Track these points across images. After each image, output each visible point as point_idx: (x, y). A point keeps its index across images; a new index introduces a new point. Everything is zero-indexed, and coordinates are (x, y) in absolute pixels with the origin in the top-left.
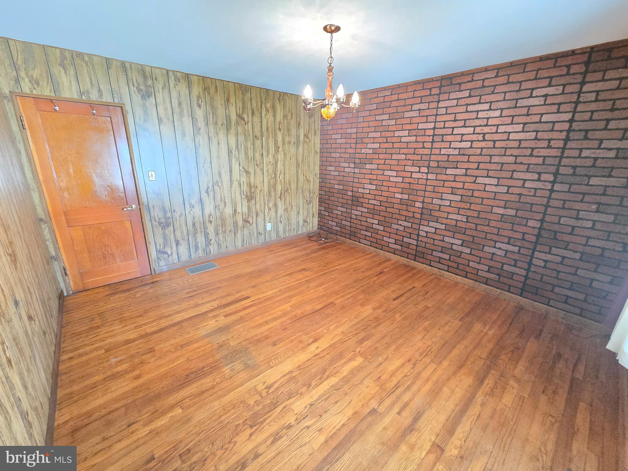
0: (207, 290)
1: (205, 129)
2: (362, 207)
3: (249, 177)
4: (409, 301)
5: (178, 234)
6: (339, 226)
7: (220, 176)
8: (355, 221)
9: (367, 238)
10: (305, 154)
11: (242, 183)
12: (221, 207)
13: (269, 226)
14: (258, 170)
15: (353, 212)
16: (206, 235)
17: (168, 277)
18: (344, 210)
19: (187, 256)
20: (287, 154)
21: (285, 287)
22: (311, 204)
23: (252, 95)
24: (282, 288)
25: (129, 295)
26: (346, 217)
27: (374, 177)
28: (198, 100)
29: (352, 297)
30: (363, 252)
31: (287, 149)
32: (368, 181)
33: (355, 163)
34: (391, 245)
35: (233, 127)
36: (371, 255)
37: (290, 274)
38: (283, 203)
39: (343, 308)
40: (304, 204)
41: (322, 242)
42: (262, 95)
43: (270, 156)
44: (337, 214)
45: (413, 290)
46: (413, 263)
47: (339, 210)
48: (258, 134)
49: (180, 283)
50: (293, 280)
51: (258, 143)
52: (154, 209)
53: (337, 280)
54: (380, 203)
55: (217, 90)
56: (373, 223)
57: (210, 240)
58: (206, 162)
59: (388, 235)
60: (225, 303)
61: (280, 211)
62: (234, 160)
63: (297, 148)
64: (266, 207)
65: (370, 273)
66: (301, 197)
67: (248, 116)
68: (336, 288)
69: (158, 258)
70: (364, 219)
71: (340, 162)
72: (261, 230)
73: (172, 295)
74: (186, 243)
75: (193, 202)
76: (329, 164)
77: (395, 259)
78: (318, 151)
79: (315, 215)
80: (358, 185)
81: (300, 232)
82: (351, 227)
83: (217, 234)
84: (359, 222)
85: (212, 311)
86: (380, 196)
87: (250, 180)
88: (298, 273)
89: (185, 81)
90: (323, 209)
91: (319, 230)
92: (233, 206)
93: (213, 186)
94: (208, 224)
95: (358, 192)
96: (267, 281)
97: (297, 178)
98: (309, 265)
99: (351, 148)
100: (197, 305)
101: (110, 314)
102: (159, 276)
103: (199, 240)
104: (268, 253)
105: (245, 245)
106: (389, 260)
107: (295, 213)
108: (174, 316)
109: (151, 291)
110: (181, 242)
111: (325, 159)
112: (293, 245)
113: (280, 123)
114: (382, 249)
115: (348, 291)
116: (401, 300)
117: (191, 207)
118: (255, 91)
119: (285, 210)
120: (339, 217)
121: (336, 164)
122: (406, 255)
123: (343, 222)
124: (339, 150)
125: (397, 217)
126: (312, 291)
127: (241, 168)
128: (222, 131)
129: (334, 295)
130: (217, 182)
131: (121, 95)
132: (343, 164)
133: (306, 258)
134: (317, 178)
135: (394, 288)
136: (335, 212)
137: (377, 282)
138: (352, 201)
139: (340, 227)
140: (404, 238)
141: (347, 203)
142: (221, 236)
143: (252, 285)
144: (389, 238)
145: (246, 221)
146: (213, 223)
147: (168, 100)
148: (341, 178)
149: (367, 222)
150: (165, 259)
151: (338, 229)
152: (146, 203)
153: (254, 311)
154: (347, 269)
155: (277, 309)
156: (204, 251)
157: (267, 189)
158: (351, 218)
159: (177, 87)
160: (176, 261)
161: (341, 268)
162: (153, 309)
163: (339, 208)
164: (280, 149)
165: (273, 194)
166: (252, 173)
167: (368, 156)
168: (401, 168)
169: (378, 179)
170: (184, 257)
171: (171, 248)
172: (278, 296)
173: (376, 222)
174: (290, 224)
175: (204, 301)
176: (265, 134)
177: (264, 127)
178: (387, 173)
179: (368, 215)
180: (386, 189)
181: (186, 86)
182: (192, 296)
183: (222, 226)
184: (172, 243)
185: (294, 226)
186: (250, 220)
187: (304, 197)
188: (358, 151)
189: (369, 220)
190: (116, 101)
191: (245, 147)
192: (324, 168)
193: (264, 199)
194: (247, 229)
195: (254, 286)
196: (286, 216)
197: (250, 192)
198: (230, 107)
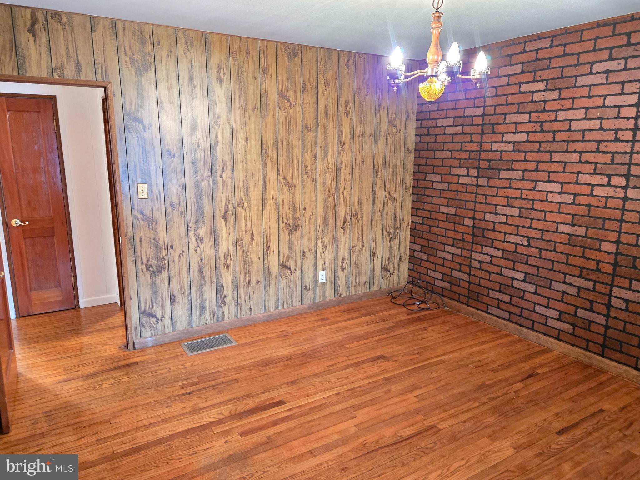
0: (214, 383)
1: (228, 116)
2: (492, 247)
3: (293, 194)
4: (590, 438)
5: (175, 285)
6: (448, 280)
7: (247, 191)
8: (478, 273)
9: (502, 305)
10: (388, 154)
11: (280, 203)
12: (246, 241)
13: (322, 277)
14: (308, 181)
15: (475, 256)
16: (219, 289)
17: (154, 356)
18: (458, 251)
19: (187, 322)
20: (358, 154)
21: (346, 388)
22: (397, 240)
23: (304, 61)
24: (342, 389)
25: (92, 383)
26: (460, 264)
27: (517, 194)
28: (219, 72)
29: (472, 418)
30: (495, 332)
31: (358, 146)
32: (504, 201)
33: (478, 168)
34: (550, 322)
35: (271, 113)
36: (511, 338)
37: (357, 365)
38: (348, 236)
39: (454, 439)
40: (385, 239)
41: (415, 307)
42: (320, 59)
43: (329, 158)
44: (444, 259)
45: (600, 417)
46: (598, 361)
47: (448, 252)
48: (310, 123)
49: (172, 369)
50: (360, 376)
51: (310, 136)
52: (141, 244)
53: (443, 383)
54: (528, 241)
55: (248, 55)
56: (513, 279)
57: (225, 297)
58: (225, 169)
59: (544, 301)
60: (242, 410)
61: (343, 251)
62: (269, 165)
63: (375, 143)
64: (319, 242)
65: (508, 373)
66: (379, 227)
67: (295, 94)
68: (441, 397)
69: (141, 324)
70: (496, 270)
71: (451, 166)
72: (309, 282)
73: (159, 389)
74: (186, 300)
75: (202, 232)
76: (430, 169)
77: (560, 350)
78: (412, 147)
79: (403, 258)
80: (484, 208)
81: (375, 288)
82: (470, 283)
83: (236, 287)
84: (486, 275)
85: (219, 422)
86: (528, 228)
87: (294, 198)
88: (372, 363)
89: (201, 44)
90: (418, 248)
91: (411, 286)
92: (265, 241)
93: (234, 208)
94: (223, 271)
95: (484, 220)
96: (316, 375)
97: (374, 195)
98: (391, 350)
99: (472, 141)
100: (196, 411)
101: (62, 414)
102: (140, 354)
103: (207, 296)
104: (319, 323)
105: (281, 307)
106: (548, 351)
107: (368, 255)
108: (159, 427)
109: (126, 379)
110: (179, 298)
111: (423, 162)
112: (362, 312)
113: (347, 103)
114: (532, 329)
115: (465, 407)
116: (574, 435)
117: (198, 241)
118: (308, 53)
119: (351, 249)
120: (447, 264)
121: (445, 170)
122: (584, 344)
123: (456, 274)
124: (450, 146)
125: (564, 268)
126: (395, 400)
127: (281, 178)
128: (253, 120)
129: (437, 411)
130: (242, 201)
131: (107, 69)
132: (455, 171)
133: (385, 336)
134: (408, 194)
135: (559, 410)
136: (440, 254)
137: (522, 394)
138: (473, 235)
139: (450, 283)
140: (579, 310)
141: (463, 240)
142: (242, 291)
143: (290, 379)
144: (546, 307)
145: (284, 266)
146: (231, 268)
147: (173, 74)
148: (452, 195)
149: (501, 275)
150: (151, 326)
151: (446, 285)
152: (130, 234)
153: (291, 430)
154: (462, 363)
155: (331, 430)
156: (214, 315)
157: (322, 213)
158: (470, 266)
159: (188, 53)
160: (168, 330)
161: (451, 359)
162: (127, 411)
163: (448, 248)
164: (346, 147)
165: (331, 221)
166: (298, 187)
167: (505, 156)
168: (572, 178)
169: (524, 197)
170: (182, 325)
171: (163, 308)
172: (334, 405)
173: (521, 276)
174: (358, 274)
175: (208, 404)
176: (322, 122)
177: (321, 109)
178: (541, 186)
179: (503, 262)
180: (540, 215)
181: (202, 51)
182: (189, 393)
183: (245, 273)
184: (164, 299)
185: (365, 277)
186: (291, 264)
187: (384, 227)
188: (486, 147)
189: (505, 272)
190: (100, 78)
191: (288, 145)
192: (422, 176)
193: (316, 229)
194: (285, 280)
195: (293, 383)
196: (353, 258)
197: (294, 218)
198: (268, 82)
